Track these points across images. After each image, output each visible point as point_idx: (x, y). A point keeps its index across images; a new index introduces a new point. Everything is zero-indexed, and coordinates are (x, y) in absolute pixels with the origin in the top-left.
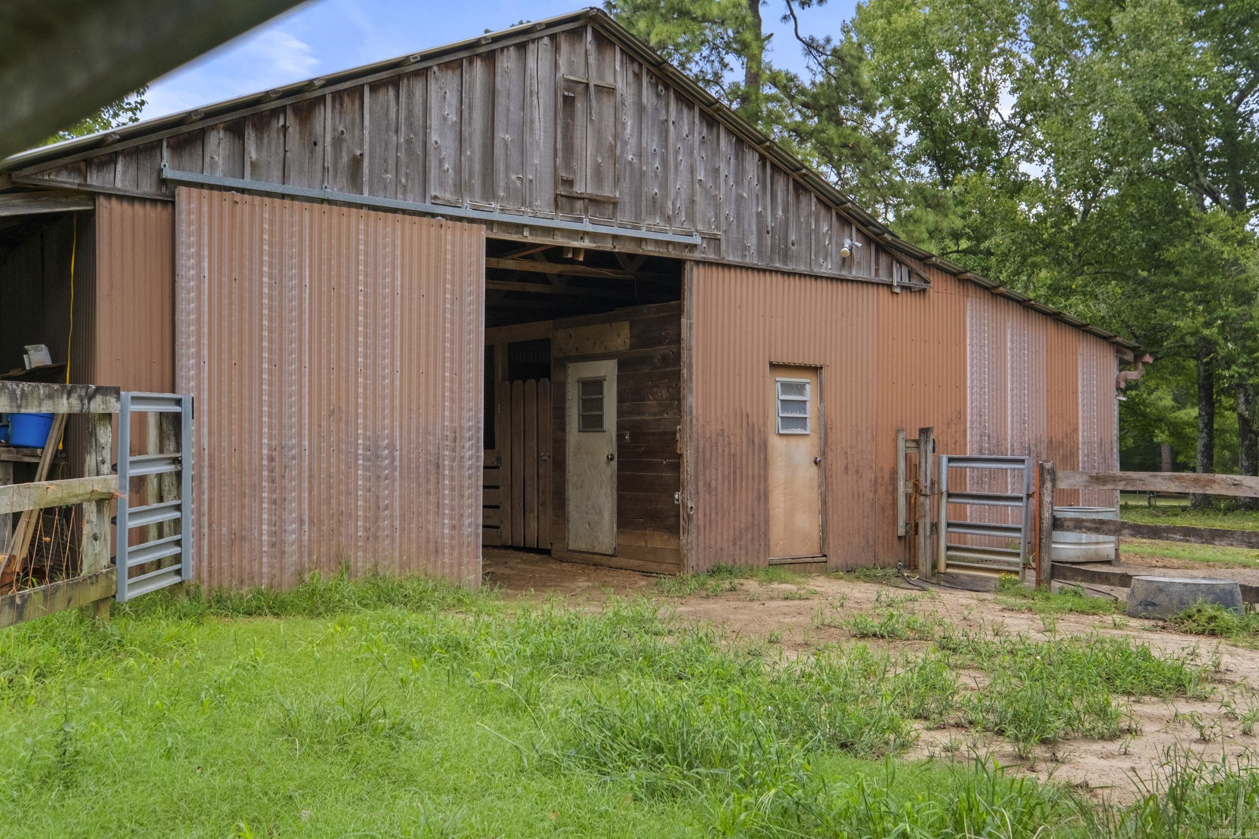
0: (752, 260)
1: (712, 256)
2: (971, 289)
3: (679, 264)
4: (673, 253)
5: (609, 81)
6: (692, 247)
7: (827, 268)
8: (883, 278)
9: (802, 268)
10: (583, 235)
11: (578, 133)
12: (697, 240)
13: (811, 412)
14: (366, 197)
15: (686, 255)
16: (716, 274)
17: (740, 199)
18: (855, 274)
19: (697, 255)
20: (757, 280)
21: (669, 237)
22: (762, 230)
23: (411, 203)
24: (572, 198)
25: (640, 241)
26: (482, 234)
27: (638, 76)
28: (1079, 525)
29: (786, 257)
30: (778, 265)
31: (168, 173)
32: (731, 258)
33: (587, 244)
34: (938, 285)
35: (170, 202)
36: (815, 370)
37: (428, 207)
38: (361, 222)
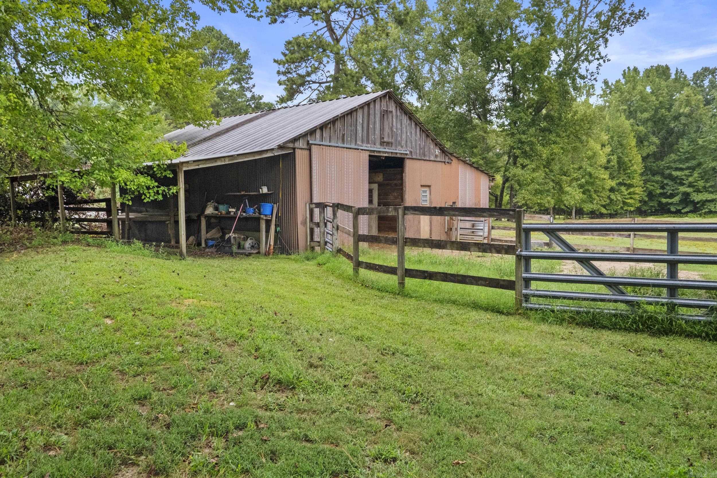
0: (418, 157)
1: (410, 157)
2: (460, 162)
3: (404, 158)
4: (403, 156)
5: (390, 109)
6: (407, 154)
7: (432, 158)
8: (444, 160)
9: (427, 159)
10: (386, 152)
11: (385, 124)
12: (408, 152)
13: (428, 198)
14: (345, 145)
15: (405, 156)
16: (411, 161)
17: (416, 140)
18: (438, 159)
19: (408, 157)
20: (418, 162)
21: (402, 152)
22: (420, 149)
23: (353, 146)
24: (384, 142)
25: (396, 153)
26: (368, 153)
27: (396, 107)
28: (499, 228)
29: (425, 155)
30: (423, 158)
31: (310, 142)
32: (414, 157)
33: (386, 155)
34: (455, 161)
35: (310, 150)
36: (429, 186)
37: (356, 147)
38: (346, 152)
